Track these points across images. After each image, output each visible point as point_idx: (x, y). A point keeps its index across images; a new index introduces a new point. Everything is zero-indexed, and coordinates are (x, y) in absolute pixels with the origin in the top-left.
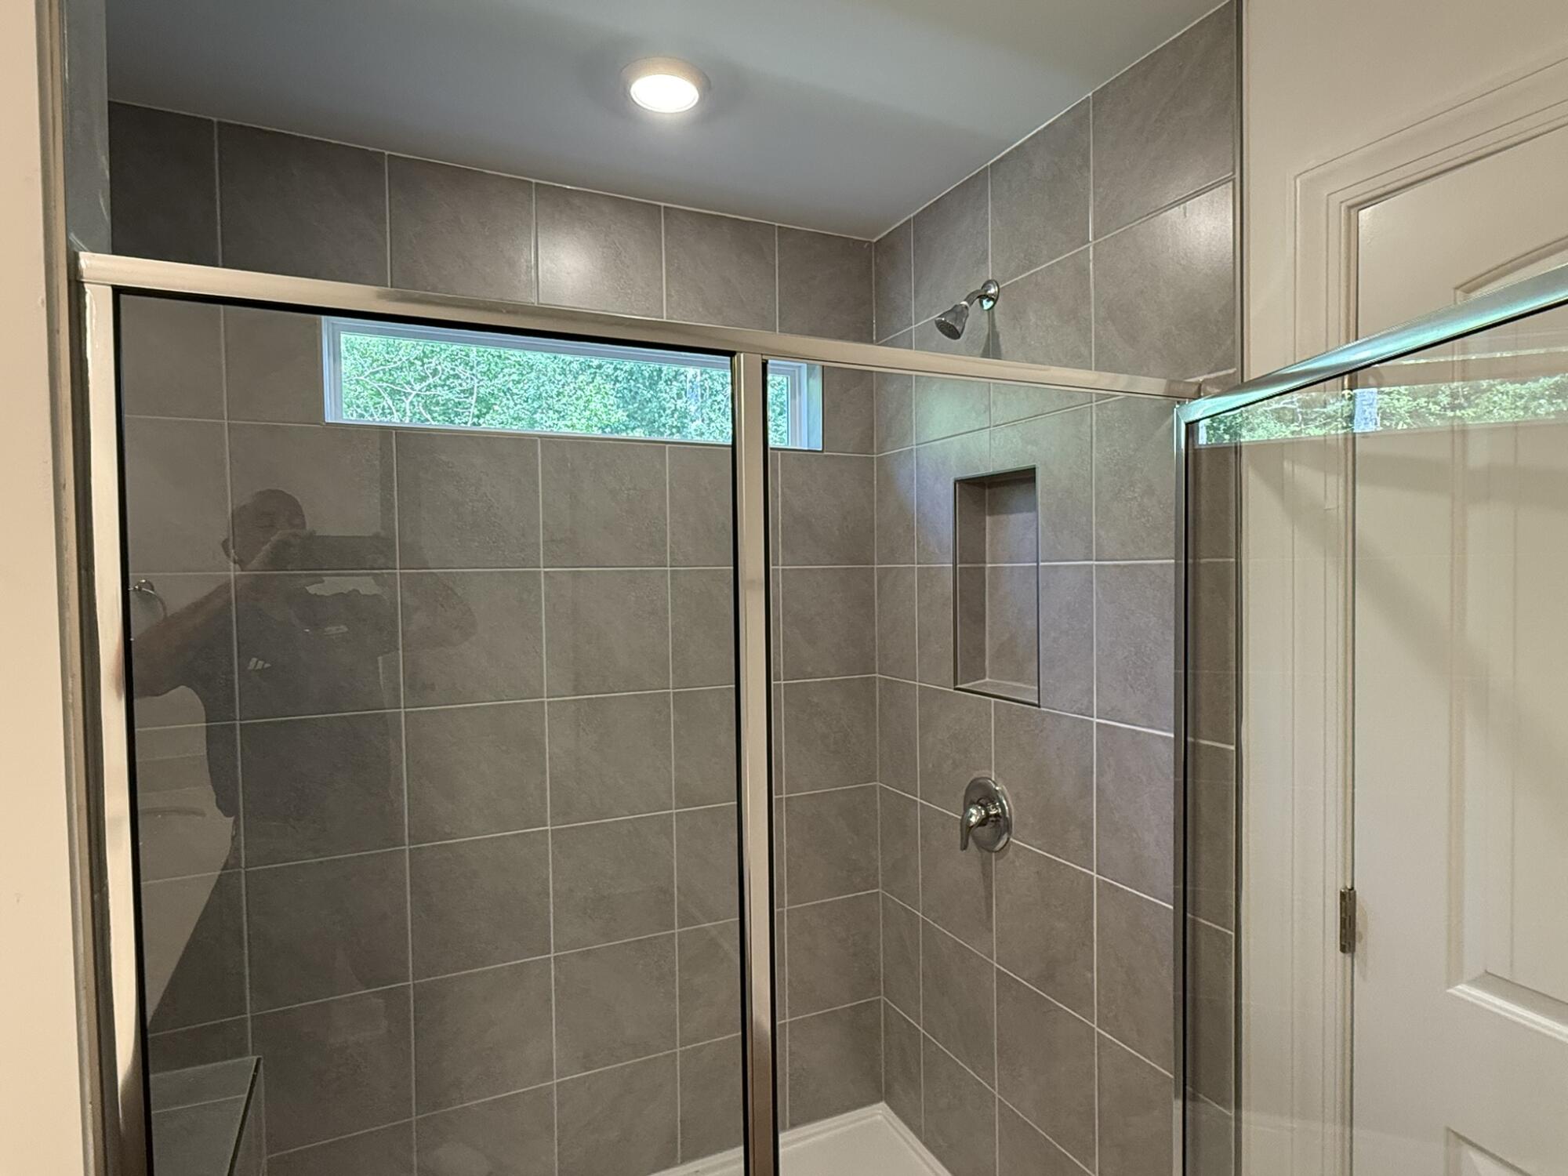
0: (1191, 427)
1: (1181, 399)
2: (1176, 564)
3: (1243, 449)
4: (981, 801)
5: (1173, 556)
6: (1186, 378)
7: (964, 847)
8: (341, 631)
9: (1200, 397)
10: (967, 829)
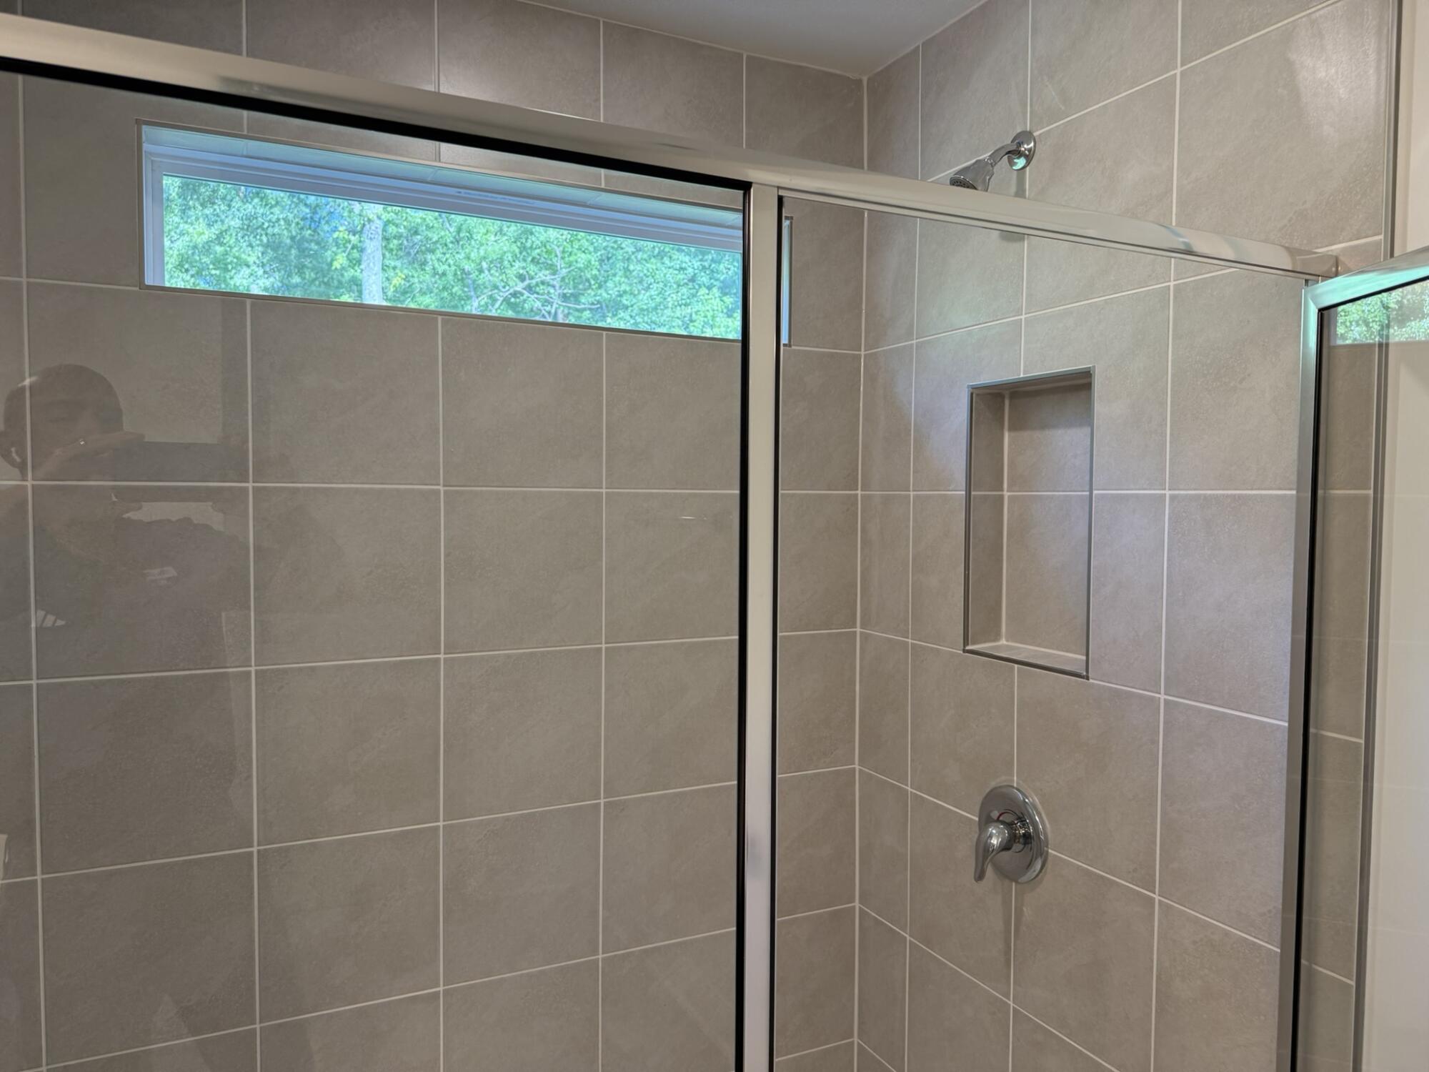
0: (1326, 314)
1: (1311, 278)
2: (1299, 499)
3: (1391, 348)
4: (1001, 818)
5: (1295, 487)
6: (1317, 248)
7: (980, 876)
8: (167, 576)
9: (1337, 274)
10: (984, 852)
